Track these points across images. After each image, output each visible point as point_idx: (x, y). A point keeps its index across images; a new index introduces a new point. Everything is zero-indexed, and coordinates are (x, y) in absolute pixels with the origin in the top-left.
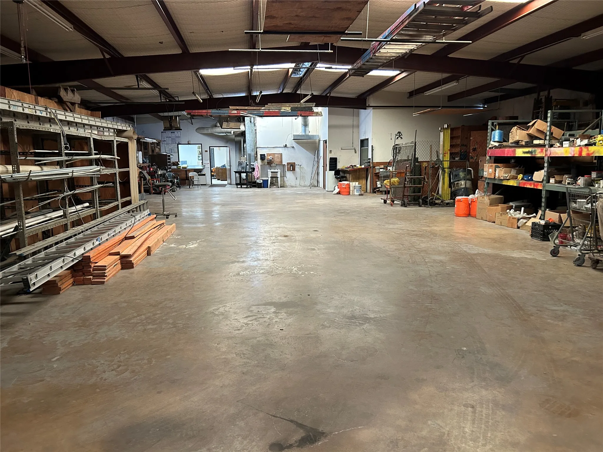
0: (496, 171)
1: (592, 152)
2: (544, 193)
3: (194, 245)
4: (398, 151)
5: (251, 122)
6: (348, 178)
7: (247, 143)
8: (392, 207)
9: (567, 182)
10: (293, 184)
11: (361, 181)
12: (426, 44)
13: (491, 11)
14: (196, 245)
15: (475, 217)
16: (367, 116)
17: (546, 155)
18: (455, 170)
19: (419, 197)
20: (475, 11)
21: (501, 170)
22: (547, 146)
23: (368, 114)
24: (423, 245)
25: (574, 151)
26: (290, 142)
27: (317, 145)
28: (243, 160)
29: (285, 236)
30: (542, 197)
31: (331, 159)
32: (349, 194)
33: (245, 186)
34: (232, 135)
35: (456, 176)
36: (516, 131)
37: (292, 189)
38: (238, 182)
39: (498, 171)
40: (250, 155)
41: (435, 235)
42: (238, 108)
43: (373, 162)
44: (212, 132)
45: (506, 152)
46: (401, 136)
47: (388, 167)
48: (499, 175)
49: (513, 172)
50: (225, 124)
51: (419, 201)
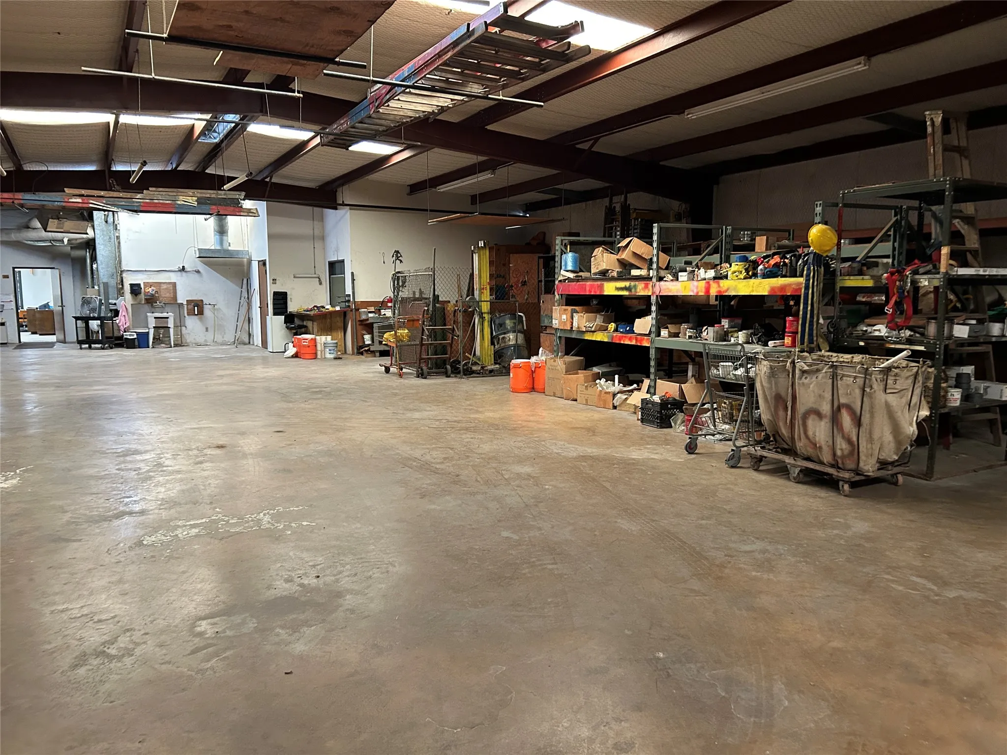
0: (574, 318)
1: (725, 288)
2: (652, 352)
3: (10, 481)
4: (401, 284)
5: (106, 222)
6: (311, 329)
7: (99, 262)
8: (402, 380)
9: (688, 335)
10: (201, 340)
11: (335, 334)
12: (470, 99)
13: (588, 54)
14: (14, 481)
15: (543, 392)
16: (340, 220)
17: (653, 293)
18: (498, 316)
19: (444, 362)
20: (559, 50)
21: (581, 316)
22: (654, 280)
23: (342, 217)
24: (486, 448)
25: (697, 287)
26: (191, 261)
27: (245, 268)
28: (91, 293)
29: (221, 447)
30: (649, 359)
31: (275, 294)
32: (316, 358)
33: (99, 346)
34: (65, 246)
35: (501, 325)
36: (602, 255)
37: (201, 348)
38: (82, 336)
39: (577, 318)
40: (106, 285)
41: (496, 428)
42: (83, 192)
43: (355, 302)
44: (19, 239)
45: (588, 289)
46: (400, 258)
47: (382, 311)
48: (578, 324)
49: (599, 320)
50: (52, 224)
51: (446, 368)
